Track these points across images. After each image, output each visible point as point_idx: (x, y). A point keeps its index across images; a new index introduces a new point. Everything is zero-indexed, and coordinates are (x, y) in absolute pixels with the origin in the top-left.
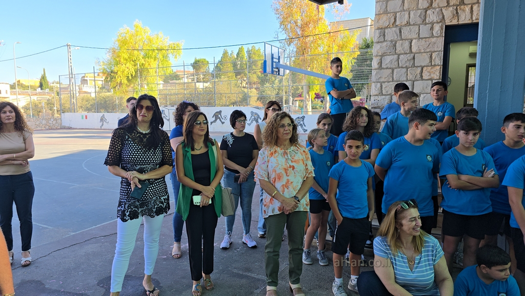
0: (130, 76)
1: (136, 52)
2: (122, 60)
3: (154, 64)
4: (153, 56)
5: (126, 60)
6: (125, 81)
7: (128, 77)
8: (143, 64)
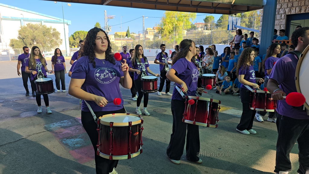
0: (170, 30)
1: (173, 19)
2: (167, 23)
3: (182, 24)
4: (182, 20)
5: (169, 23)
6: (168, 34)
7: (169, 31)
8: (176, 24)
